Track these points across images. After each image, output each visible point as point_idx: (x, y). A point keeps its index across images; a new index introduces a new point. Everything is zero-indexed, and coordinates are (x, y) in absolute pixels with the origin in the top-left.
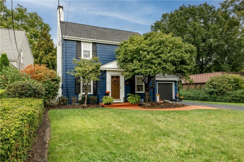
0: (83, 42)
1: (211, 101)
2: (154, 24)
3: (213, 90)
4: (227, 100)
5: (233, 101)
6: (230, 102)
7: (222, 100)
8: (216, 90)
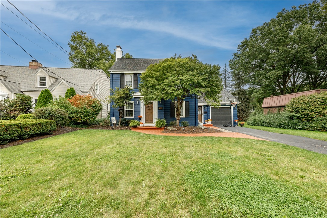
0: (126, 74)
1: (290, 128)
2: (241, 42)
3: (294, 114)
4: (314, 128)
5: (324, 129)
6: (319, 130)
7: (306, 127)
8: (298, 115)
